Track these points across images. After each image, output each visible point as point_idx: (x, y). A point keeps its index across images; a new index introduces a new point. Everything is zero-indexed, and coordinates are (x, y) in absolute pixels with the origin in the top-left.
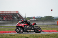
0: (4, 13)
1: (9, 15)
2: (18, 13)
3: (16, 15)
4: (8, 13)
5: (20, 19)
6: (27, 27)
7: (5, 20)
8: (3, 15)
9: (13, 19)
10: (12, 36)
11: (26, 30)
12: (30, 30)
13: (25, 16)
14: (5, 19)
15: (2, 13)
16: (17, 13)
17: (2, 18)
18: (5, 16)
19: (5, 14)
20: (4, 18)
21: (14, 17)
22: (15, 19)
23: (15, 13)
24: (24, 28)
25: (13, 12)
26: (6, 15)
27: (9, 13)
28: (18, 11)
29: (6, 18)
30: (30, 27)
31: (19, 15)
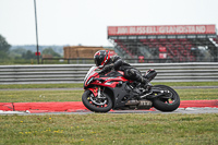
0: (162, 35)
1: (179, 40)
2: (215, 34)
3: (205, 42)
4: (176, 35)
7: (164, 60)
8: (159, 40)
9: (196, 56)
10: (188, 119)
14: (165, 56)
15: (155, 32)
16: (209, 31)
17: (155, 53)
18: (164, 45)
19: (166, 35)
20: (162, 52)
21: (200, 48)
22: (202, 55)
23: (201, 34)
25: (193, 31)
26: (169, 40)
27: (178, 31)
28: (214, 26)
29: (168, 51)
31: (217, 39)
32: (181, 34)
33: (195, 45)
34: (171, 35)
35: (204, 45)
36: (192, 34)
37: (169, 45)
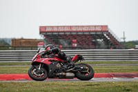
0: (74, 32)
1: (85, 35)
2: (108, 31)
3: (101, 36)
4: (83, 32)
5: (111, 45)
6: (58, 65)
7: (75, 48)
8: (72, 35)
9: (96, 45)
10: (91, 85)
11: (55, 72)
12: (64, 74)
13: (124, 39)
14: (76, 45)
15: (69, 30)
16: (104, 29)
17: (70, 43)
18: (75, 38)
19: (77, 32)
20: (74, 43)
21: (98, 40)
22: (99, 45)
23: (99, 31)
24: (50, 68)
26: (79, 35)
27: (84, 29)
28: (107, 26)
29: (78, 42)
30: (65, 66)
31: (109, 35)
32: (86, 32)
33: (95, 38)
34: (80, 31)
35: (101, 38)
36: (93, 31)
37: (78, 38)
